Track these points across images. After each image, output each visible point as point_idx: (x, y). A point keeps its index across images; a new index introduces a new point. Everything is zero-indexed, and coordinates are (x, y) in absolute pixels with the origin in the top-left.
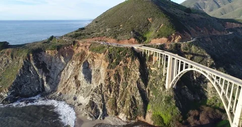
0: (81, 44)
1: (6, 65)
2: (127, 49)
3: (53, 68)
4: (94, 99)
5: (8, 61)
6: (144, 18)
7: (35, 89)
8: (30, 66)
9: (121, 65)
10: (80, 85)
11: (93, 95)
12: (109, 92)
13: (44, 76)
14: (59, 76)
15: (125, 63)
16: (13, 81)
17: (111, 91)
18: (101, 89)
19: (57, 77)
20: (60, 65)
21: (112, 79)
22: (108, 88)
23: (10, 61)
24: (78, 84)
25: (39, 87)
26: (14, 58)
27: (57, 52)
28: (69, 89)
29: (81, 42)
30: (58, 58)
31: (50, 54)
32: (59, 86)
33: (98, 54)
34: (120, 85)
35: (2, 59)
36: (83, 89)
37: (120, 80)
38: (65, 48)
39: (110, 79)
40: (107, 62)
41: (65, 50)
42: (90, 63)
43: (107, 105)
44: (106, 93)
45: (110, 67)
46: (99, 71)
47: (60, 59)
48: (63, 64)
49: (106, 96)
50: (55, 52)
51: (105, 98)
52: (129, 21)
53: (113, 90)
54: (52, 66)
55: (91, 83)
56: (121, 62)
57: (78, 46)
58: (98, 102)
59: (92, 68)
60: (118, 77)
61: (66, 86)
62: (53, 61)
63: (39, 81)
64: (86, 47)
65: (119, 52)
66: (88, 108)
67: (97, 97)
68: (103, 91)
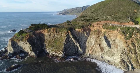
0: (95, 25)
1: (54, 37)
2: (134, 28)
3: (80, 39)
4: (123, 58)
5: (54, 35)
6: (132, 10)
7: (73, 52)
8: (70, 38)
9: (133, 37)
10: (103, 49)
11: (122, 56)
12: (131, 53)
13: (78, 44)
14: (85, 44)
15: (136, 36)
16: (63, 47)
17: (132, 54)
18: (125, 52)
19: (84, 45)
20: (84, 37)
21: (131, 46)
22: (130, 52)
23: (56, 35)
24: (102, 49)
25: (75, 50)
26: (58, 33)
27: (83, 30)
28: (96, 52)
29: (95, 24)
30: (83, 33)
31: (78, 31)
32: (86, 50)
33: (112, 31)
34: (136, 49)
35: (50, 34)
36: (106, 52)
37: (135, 47)
38: (86, 27)
39: (129, 46)
40: (122, 35)
41: (86, 28)
42: (107, 36)
43: (132, 61)
44: (129, 54)
45: (126, 38)
46: (115, 41)
47: (84, 34)
48: (86, 37)
49: (130, 56)
50: (81, 30)
51: (129, 57)
52: (121, 12)
53: (133, 53)
54: (80, 38)
55: (111, 48)
56: (133, 36)
57: (93, 26)
58: (126, 60)
59: (109, 39)
60: (134, 45)
61: (93, 50)
62: (80, 35)
63: (75, 47)
64: (99, 26)
65: (128, 30)
66: (121, 63)
67: (124, 57)
68: (127, 53)
